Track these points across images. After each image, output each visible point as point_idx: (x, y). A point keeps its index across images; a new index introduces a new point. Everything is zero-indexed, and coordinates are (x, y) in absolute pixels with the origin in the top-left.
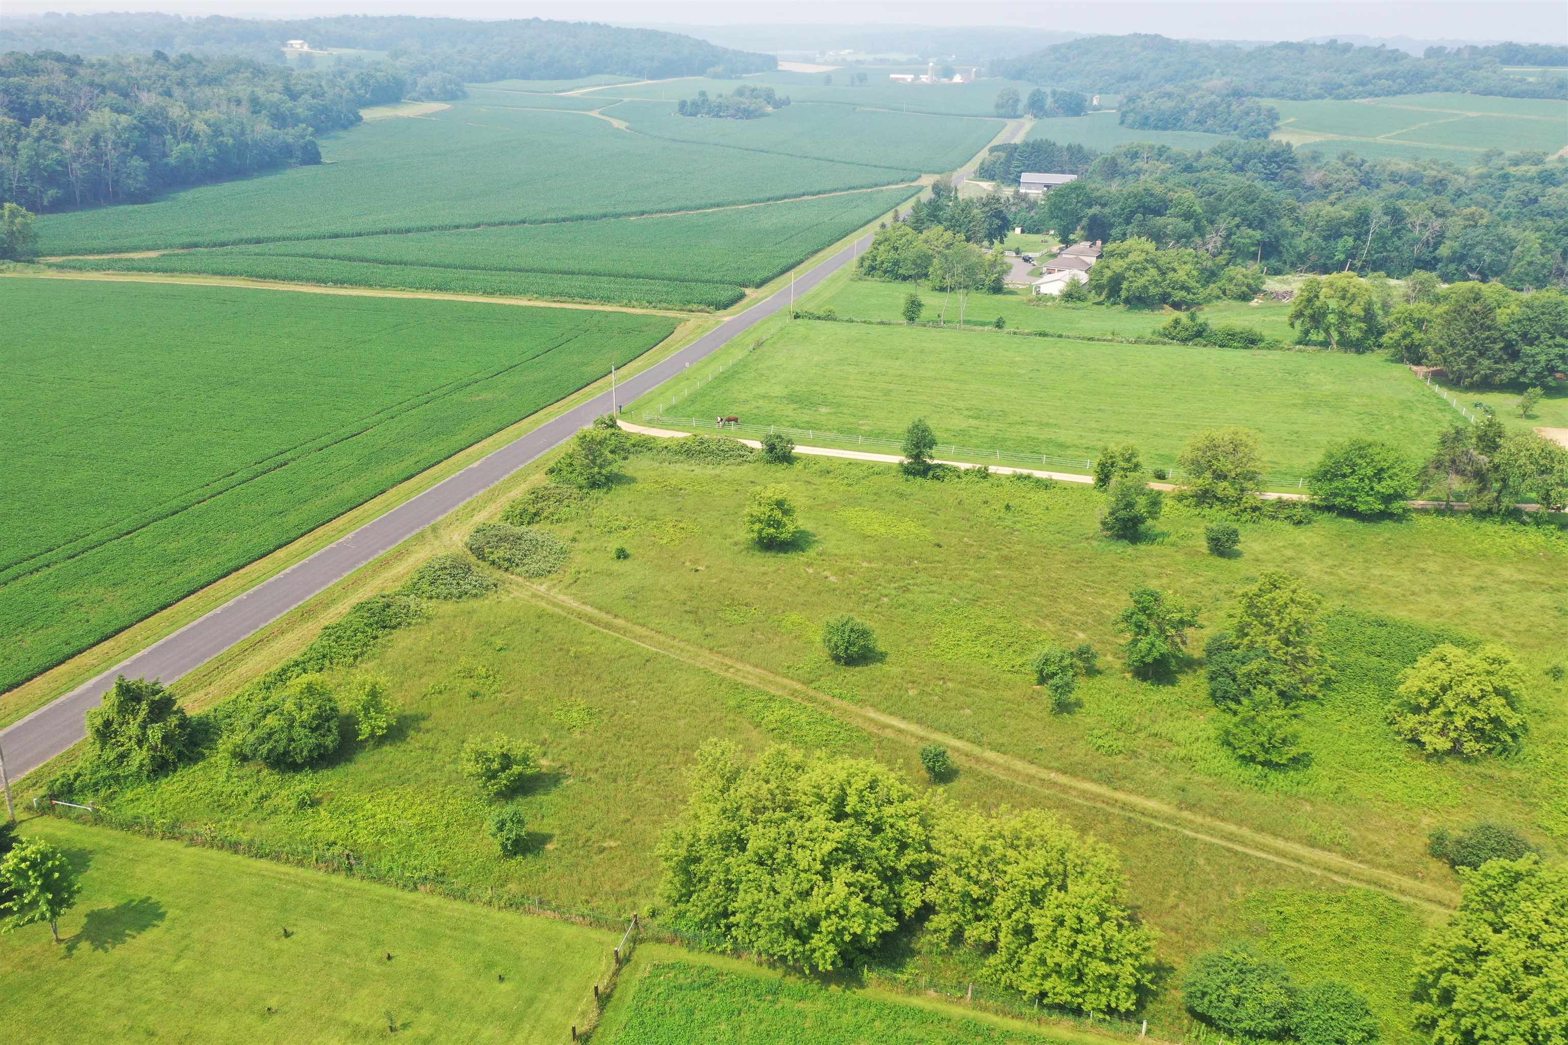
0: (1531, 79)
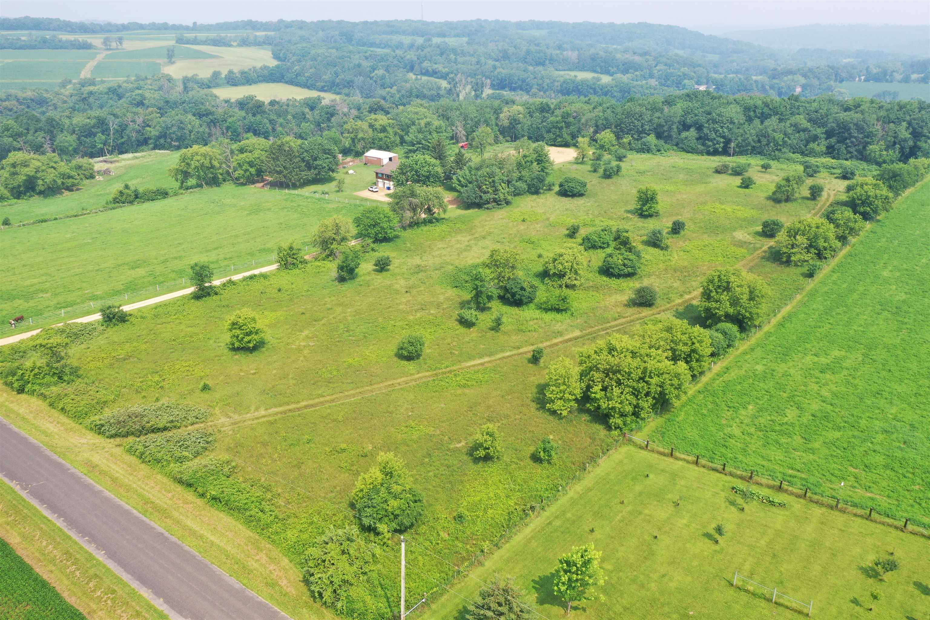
0: (23, 38)
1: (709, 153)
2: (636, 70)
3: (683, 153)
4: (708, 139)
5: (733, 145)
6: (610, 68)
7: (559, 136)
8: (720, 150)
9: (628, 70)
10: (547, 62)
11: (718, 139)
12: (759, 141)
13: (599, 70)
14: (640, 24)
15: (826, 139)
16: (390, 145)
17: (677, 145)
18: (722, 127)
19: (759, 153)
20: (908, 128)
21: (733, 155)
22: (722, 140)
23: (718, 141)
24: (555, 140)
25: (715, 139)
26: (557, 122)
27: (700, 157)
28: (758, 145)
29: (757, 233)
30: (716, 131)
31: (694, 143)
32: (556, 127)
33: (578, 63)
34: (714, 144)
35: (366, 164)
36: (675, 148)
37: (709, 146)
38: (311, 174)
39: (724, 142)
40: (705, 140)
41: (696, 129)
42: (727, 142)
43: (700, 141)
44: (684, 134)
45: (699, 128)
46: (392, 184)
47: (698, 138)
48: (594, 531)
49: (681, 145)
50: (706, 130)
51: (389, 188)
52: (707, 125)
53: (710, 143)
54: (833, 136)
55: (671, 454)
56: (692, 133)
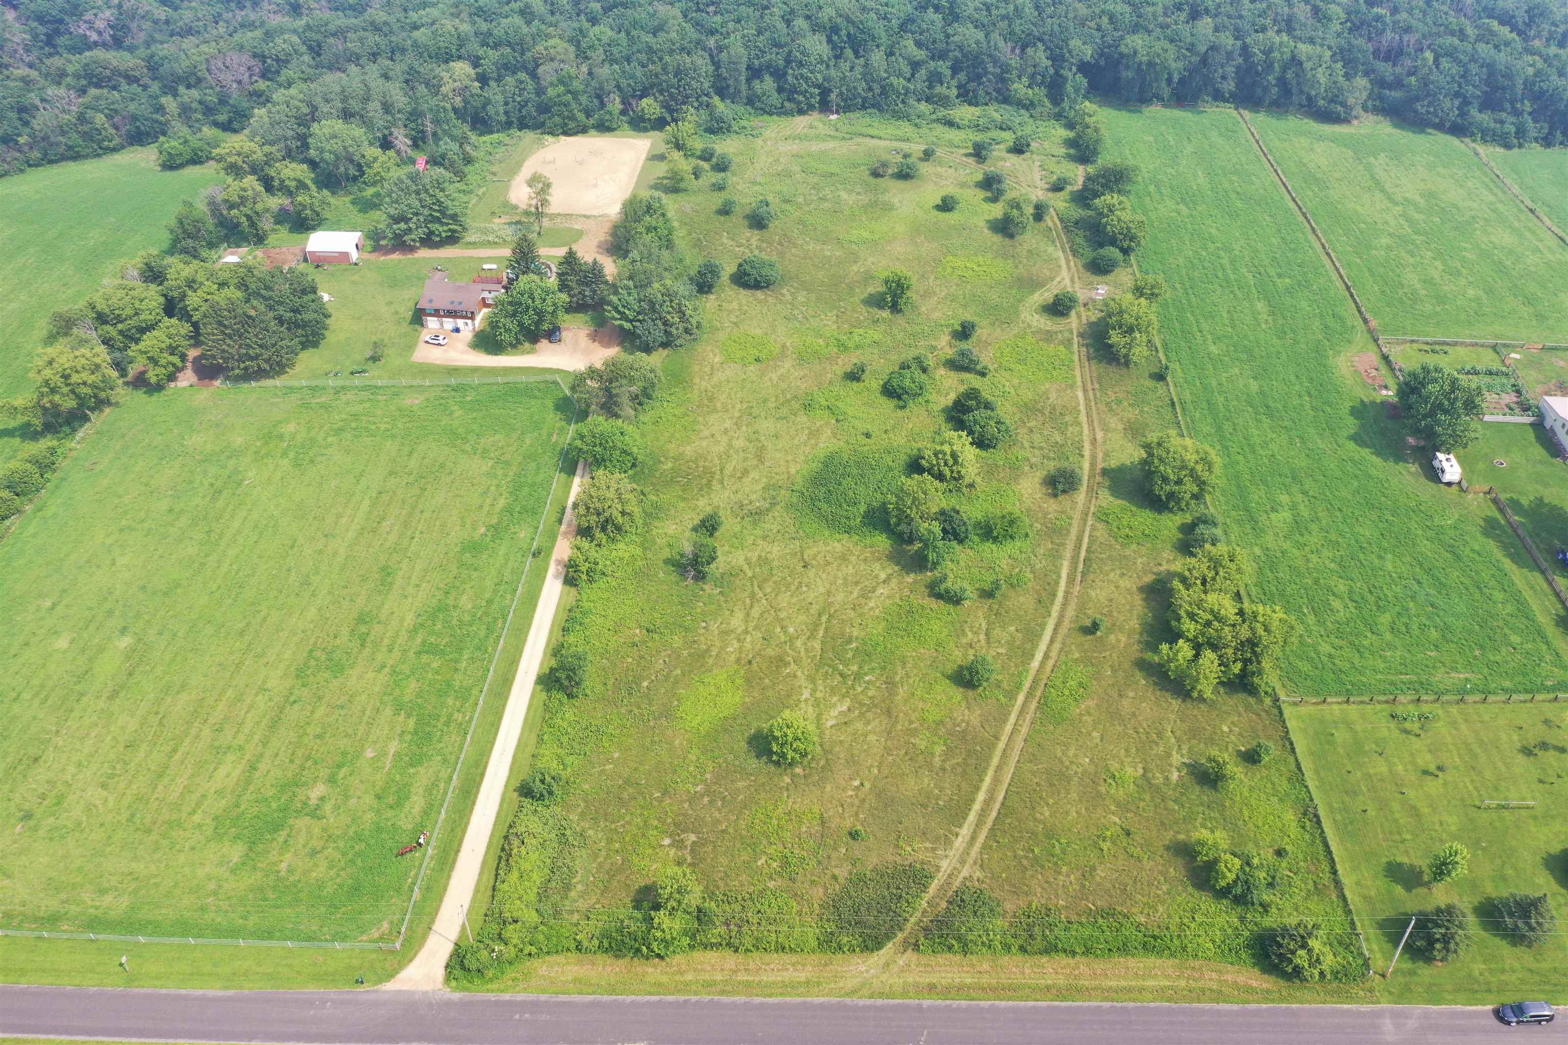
1: (801, 112)
4: (797, 92)
5: (833, 96)
7: (568, 117)
8: (817, 105)
11: (812, 89)
12: (870, 89)
17: (751, 104)
18: (811, 71)
19: (873, 108)
21: (838, 112)
22: (817, 91)
23: (811, 93)
24: (563, 125)
25: (806, 91)
26: (559, 96)
29: (1046, 311)
30: (806, 79)
31: (775, 99)
32: (560, 103)
34: (807, 98)
36: (749, 109)
39: (819, 94)
40: (793, 93)
41: (771, 74)
42: (825, 93)
43: (784, 95)
44: (757, 85)
45: (779, 75)
46: (460, 323)
47: (780, 90)
48: (1365, 811)
49: (758, 104)
50: (790, 78)
51: (457, 330)
52: (790, 71)
53: (801, 98)
54: (962, 70)
55: (1324, 701)
56: (768, 84)
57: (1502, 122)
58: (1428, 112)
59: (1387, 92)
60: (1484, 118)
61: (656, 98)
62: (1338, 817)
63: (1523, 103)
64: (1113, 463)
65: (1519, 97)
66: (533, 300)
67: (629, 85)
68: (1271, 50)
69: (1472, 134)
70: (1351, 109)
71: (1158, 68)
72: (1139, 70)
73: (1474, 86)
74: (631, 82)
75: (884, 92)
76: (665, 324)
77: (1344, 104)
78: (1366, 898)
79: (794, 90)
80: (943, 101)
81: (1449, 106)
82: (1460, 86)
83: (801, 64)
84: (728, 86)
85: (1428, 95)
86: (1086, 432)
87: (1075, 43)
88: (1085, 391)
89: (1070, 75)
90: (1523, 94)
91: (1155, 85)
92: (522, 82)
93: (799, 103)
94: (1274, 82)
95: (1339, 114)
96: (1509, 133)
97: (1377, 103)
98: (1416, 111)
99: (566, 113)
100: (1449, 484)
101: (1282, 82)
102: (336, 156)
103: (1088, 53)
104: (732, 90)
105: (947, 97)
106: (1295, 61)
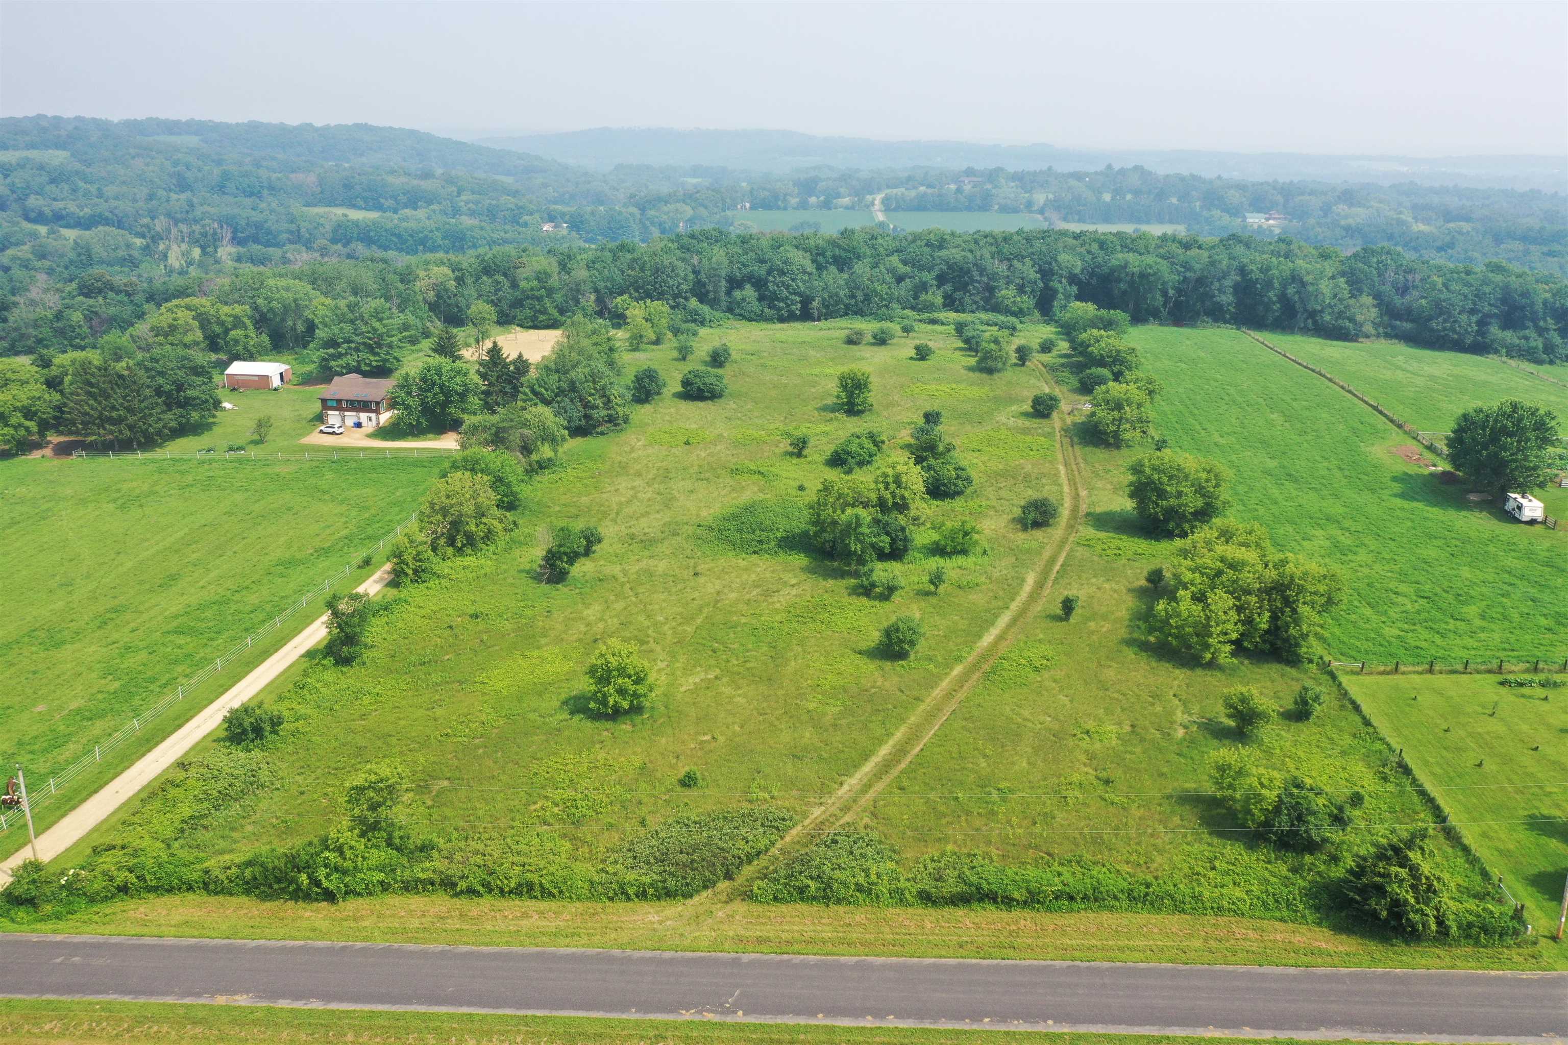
1: (782, 320)
2: (429, 202)
3: (745, 323)
4: (778, 299)
5: (815, 304)
6: (382, 201)
7: (540, 312)
8: (798, 313)
9: (415, 203)
10: (265, 192)
11: (793, 297)
12: (853, 296)
13: (362, 203)
14: (357, 125)
15: (938, 287)
16: (254, 350)
17: (730, 310)
18: (793, 280)
19: (856, 313)
20: (1033, 266)
21: (819, 320)
22: (798, 299)
23: (792, 301)
24: (534, 318)
25: (787, 298)
26: (532, 289)
27: (769, 326)
28: (853, 301)
29: (1026, 415)
30: (787, 287)
31: (755, 306)
32: (533, 297)
33: (322, 192)
34: (788, 306)
35: (234, 389)
36: (728, 315)
37: (782, 309)
38: (171, 418)
39: (801, 302)
40: (774, 300)
41: (753, 285)
42: (806, 301)
43: (765, 303)
44: (737, 294)
45: (759, 284)
46: (363, 416)
47: (761, 299)
48: (1480, 765)
49: (737, 311)
50: (770, 285)
51: (359, 425)
52: (771, 279)
53: (782, 304)
54: (947, 282)
55: (1396, 670)
56: (749, 292)
57: (1527, 338)
58: (1445, 329)
59: (1398, 323)
60: (1509, 336)
61: (631, 295)
62: (1439, 771)
63: (1545, 321)
64: (1099, 510)
65: (1541, 314)
66: (440, 376)
67: (606, 287)
68: (1269, 269)
69: (1496, 352)
70: (1361, 326)
71: (1152, 278)
72: (1132, 284)
73: (1490, 305)
74: (609, 284)
75: (867, 298)
76: (586, 405)
77: (1352, 320)
78: (1504, 853)
79: (775, 297)
80: (929, 307)
81: (1467, 323)
82: (1475, 304)
83: (782, 273)
84: (708, 292)
85: (1441, 314)
86: (1066, 489)
87: (1063, 258)
88: (1066, 465)
89: (1059, 286)
90: (1545, 313)
91: (1149, 295)
92: (498, 283)
93: (779, 309)
94: (1275, 299)
95: (1348, 329)
96: (1536, 348)
97: (1389, 330)
98: (1432, 330)
99: (538, 307)
100: (1532, 522)
101: (1283, 298)
102: (284, 306)
103: (1078, 266)
104: (711, 295)
105: (933, 304)
106: (1295, 278)
